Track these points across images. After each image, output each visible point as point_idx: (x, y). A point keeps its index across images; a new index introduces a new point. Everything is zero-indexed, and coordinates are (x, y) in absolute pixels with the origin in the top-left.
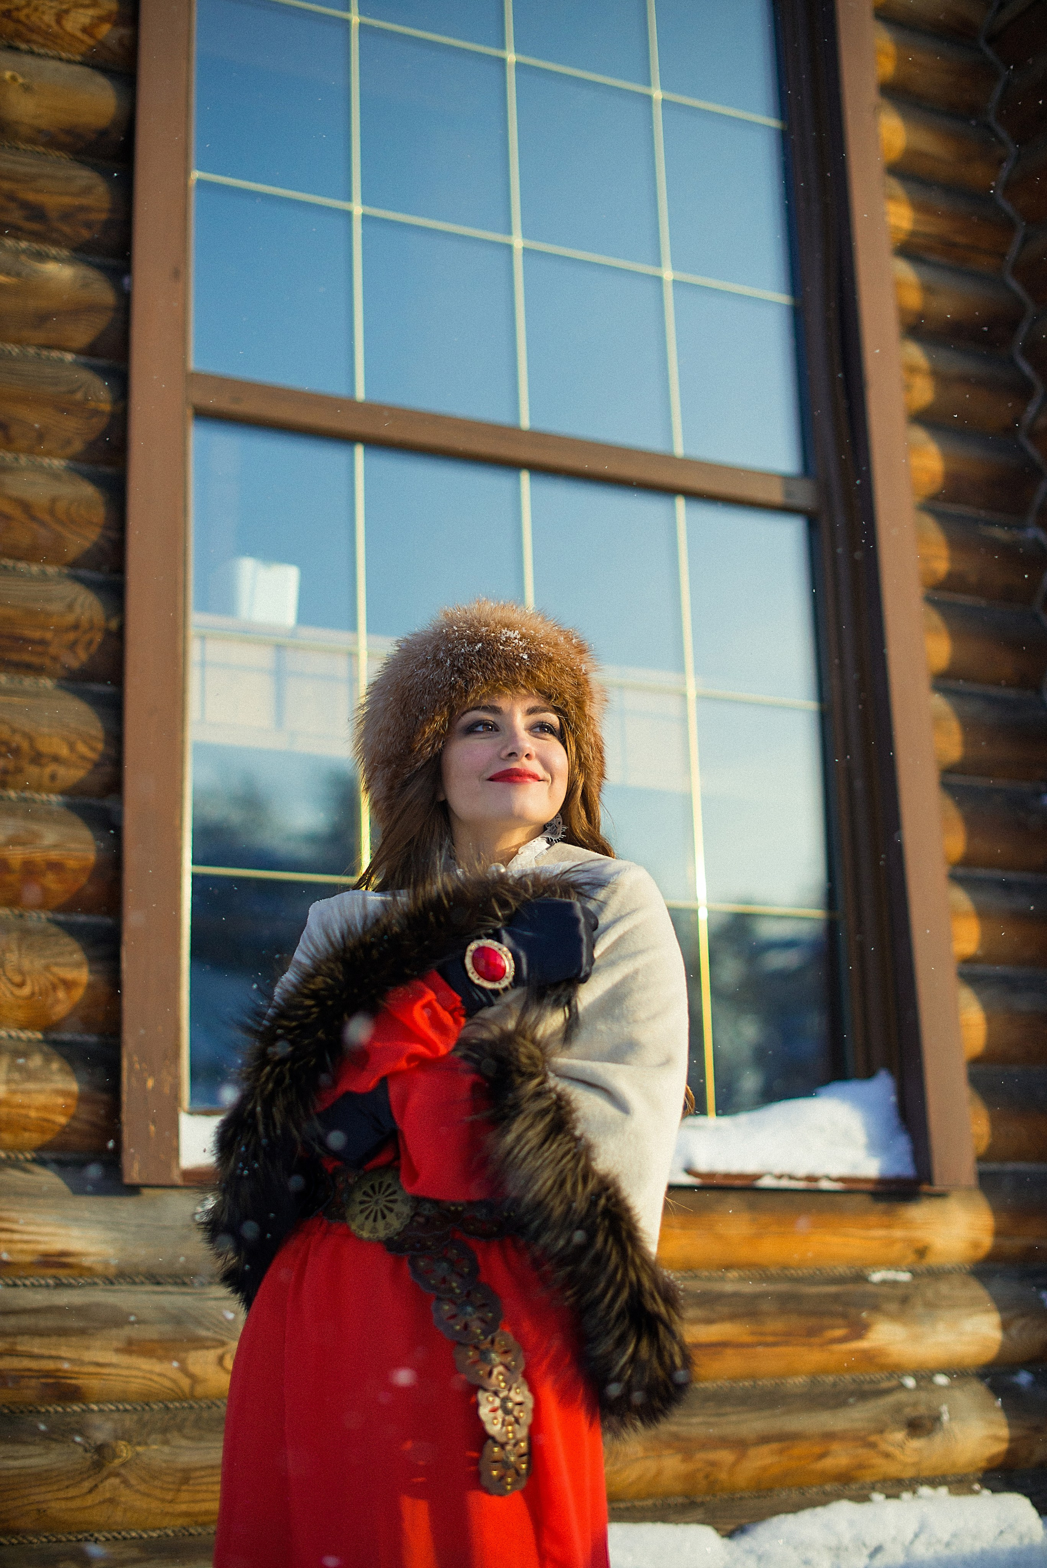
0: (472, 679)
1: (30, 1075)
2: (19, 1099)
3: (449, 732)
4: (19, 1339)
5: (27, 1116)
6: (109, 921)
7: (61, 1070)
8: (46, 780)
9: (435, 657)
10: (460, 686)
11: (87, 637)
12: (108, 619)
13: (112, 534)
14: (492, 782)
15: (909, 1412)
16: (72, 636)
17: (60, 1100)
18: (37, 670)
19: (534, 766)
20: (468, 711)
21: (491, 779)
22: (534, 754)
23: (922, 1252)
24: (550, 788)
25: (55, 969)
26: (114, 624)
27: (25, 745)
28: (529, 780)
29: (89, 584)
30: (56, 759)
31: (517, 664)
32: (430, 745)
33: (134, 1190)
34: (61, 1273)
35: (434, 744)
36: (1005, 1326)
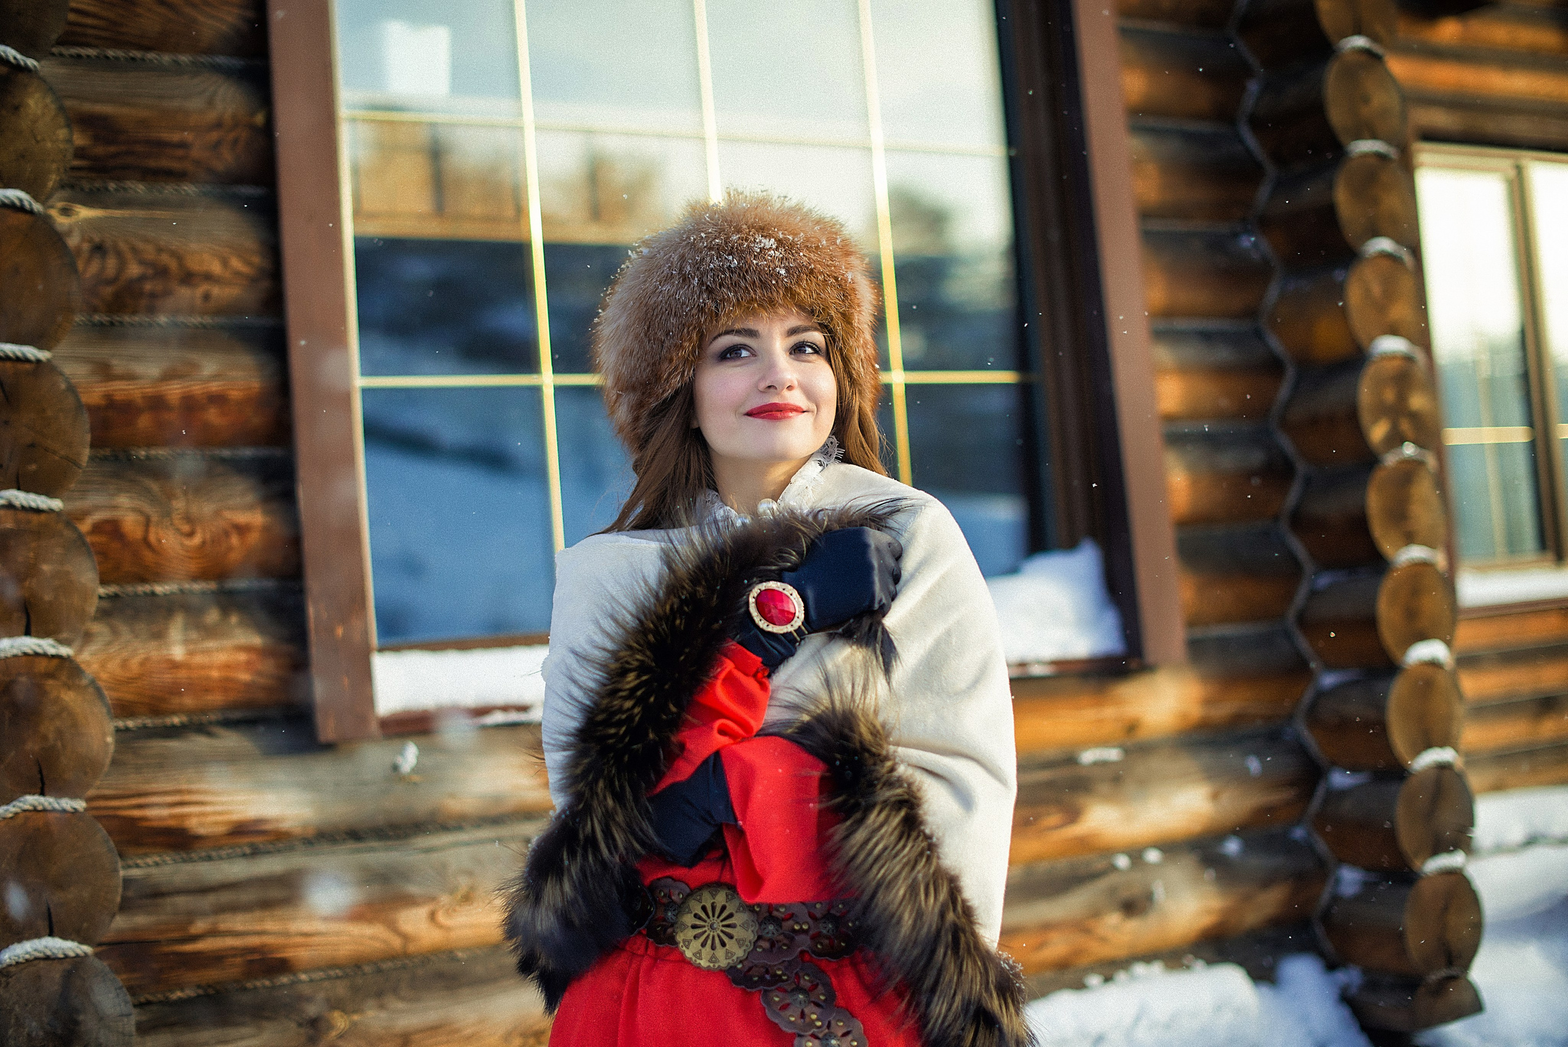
0: (723, 300)
1: (209, 632)
2: (199, 659)
3: (699, 357)
4: (221, 917)
5: (208, 678)
6: (278, 452)
7: (241, 624)
8: (198, 302)
9: (681, 269)
10: (709, 309)
11: (231, 136)
12: (253, 114)
13: (250, 14)
14: (749, 418)
15: (1125, 894)
16: (214, 136)
17: (242, 657)
18: (178, 176)
19: (796, 398)
20: (720, 335)
21: (750, 414)
22: (796, 383)
23: (1132, 727)
24: (815, 419)
25: (228, 515)
26: (260, 119)
27: (173, 265)
28: (791, 414)
29: (228, 73)
30: (208, 277)
31: (774, 282)
32: (679, 373)
33: (329, 747)
34: (257, 840)
35: (684, 371)
36: (1215, 796)
